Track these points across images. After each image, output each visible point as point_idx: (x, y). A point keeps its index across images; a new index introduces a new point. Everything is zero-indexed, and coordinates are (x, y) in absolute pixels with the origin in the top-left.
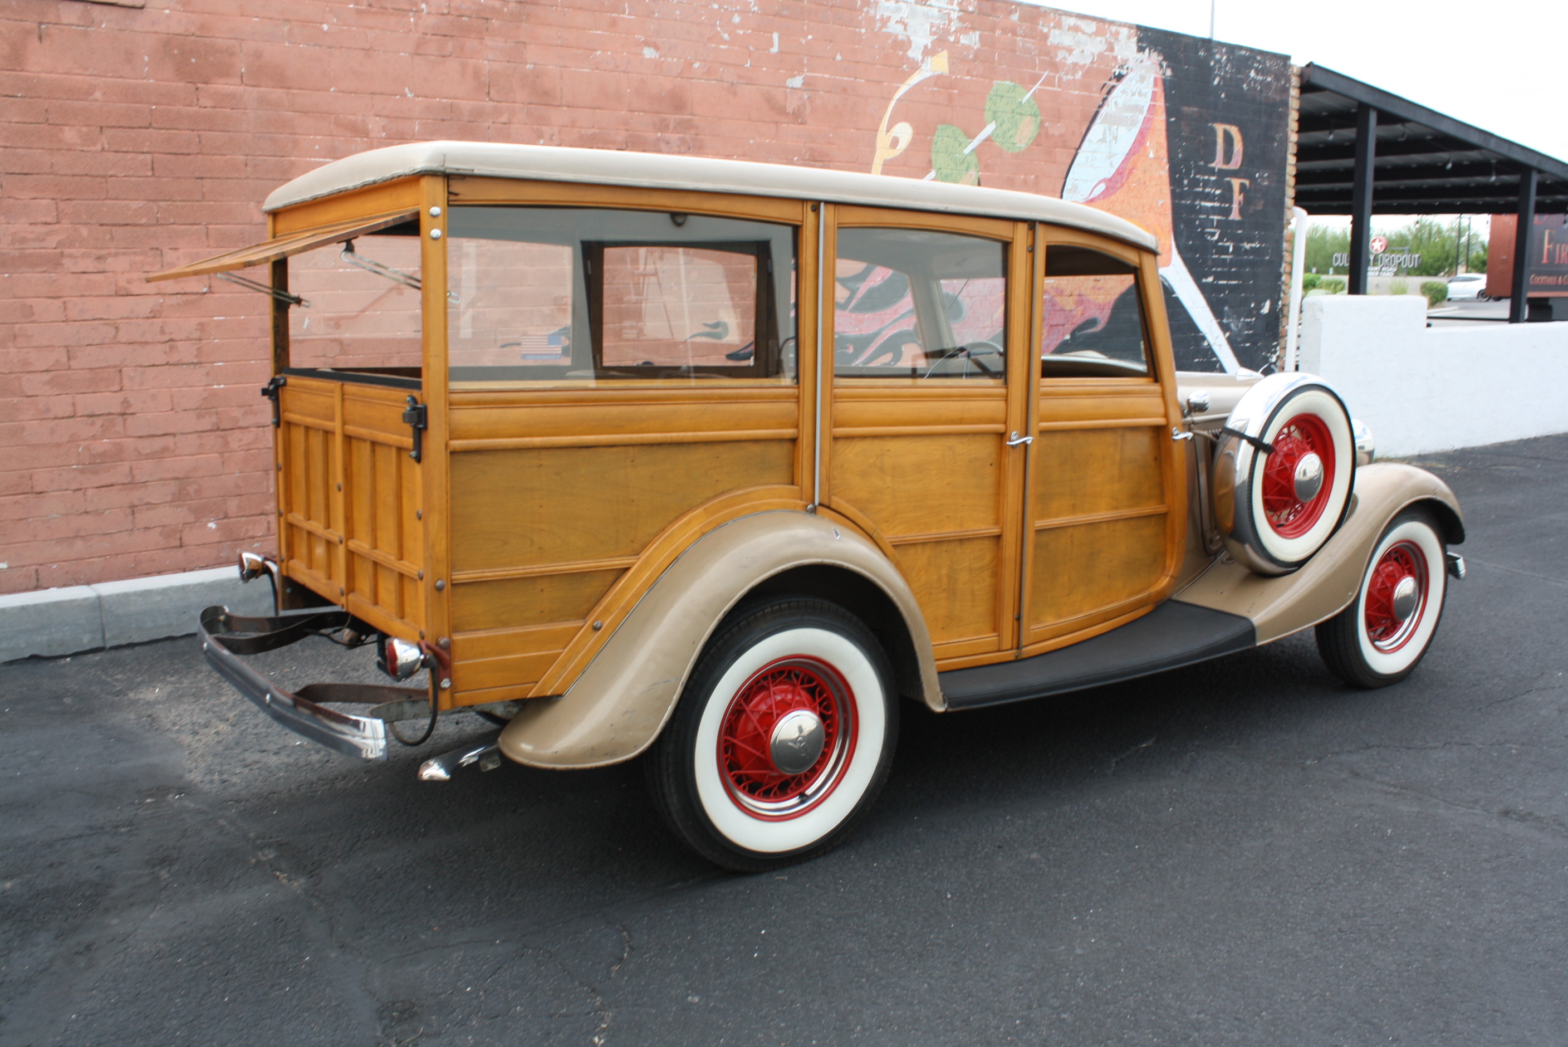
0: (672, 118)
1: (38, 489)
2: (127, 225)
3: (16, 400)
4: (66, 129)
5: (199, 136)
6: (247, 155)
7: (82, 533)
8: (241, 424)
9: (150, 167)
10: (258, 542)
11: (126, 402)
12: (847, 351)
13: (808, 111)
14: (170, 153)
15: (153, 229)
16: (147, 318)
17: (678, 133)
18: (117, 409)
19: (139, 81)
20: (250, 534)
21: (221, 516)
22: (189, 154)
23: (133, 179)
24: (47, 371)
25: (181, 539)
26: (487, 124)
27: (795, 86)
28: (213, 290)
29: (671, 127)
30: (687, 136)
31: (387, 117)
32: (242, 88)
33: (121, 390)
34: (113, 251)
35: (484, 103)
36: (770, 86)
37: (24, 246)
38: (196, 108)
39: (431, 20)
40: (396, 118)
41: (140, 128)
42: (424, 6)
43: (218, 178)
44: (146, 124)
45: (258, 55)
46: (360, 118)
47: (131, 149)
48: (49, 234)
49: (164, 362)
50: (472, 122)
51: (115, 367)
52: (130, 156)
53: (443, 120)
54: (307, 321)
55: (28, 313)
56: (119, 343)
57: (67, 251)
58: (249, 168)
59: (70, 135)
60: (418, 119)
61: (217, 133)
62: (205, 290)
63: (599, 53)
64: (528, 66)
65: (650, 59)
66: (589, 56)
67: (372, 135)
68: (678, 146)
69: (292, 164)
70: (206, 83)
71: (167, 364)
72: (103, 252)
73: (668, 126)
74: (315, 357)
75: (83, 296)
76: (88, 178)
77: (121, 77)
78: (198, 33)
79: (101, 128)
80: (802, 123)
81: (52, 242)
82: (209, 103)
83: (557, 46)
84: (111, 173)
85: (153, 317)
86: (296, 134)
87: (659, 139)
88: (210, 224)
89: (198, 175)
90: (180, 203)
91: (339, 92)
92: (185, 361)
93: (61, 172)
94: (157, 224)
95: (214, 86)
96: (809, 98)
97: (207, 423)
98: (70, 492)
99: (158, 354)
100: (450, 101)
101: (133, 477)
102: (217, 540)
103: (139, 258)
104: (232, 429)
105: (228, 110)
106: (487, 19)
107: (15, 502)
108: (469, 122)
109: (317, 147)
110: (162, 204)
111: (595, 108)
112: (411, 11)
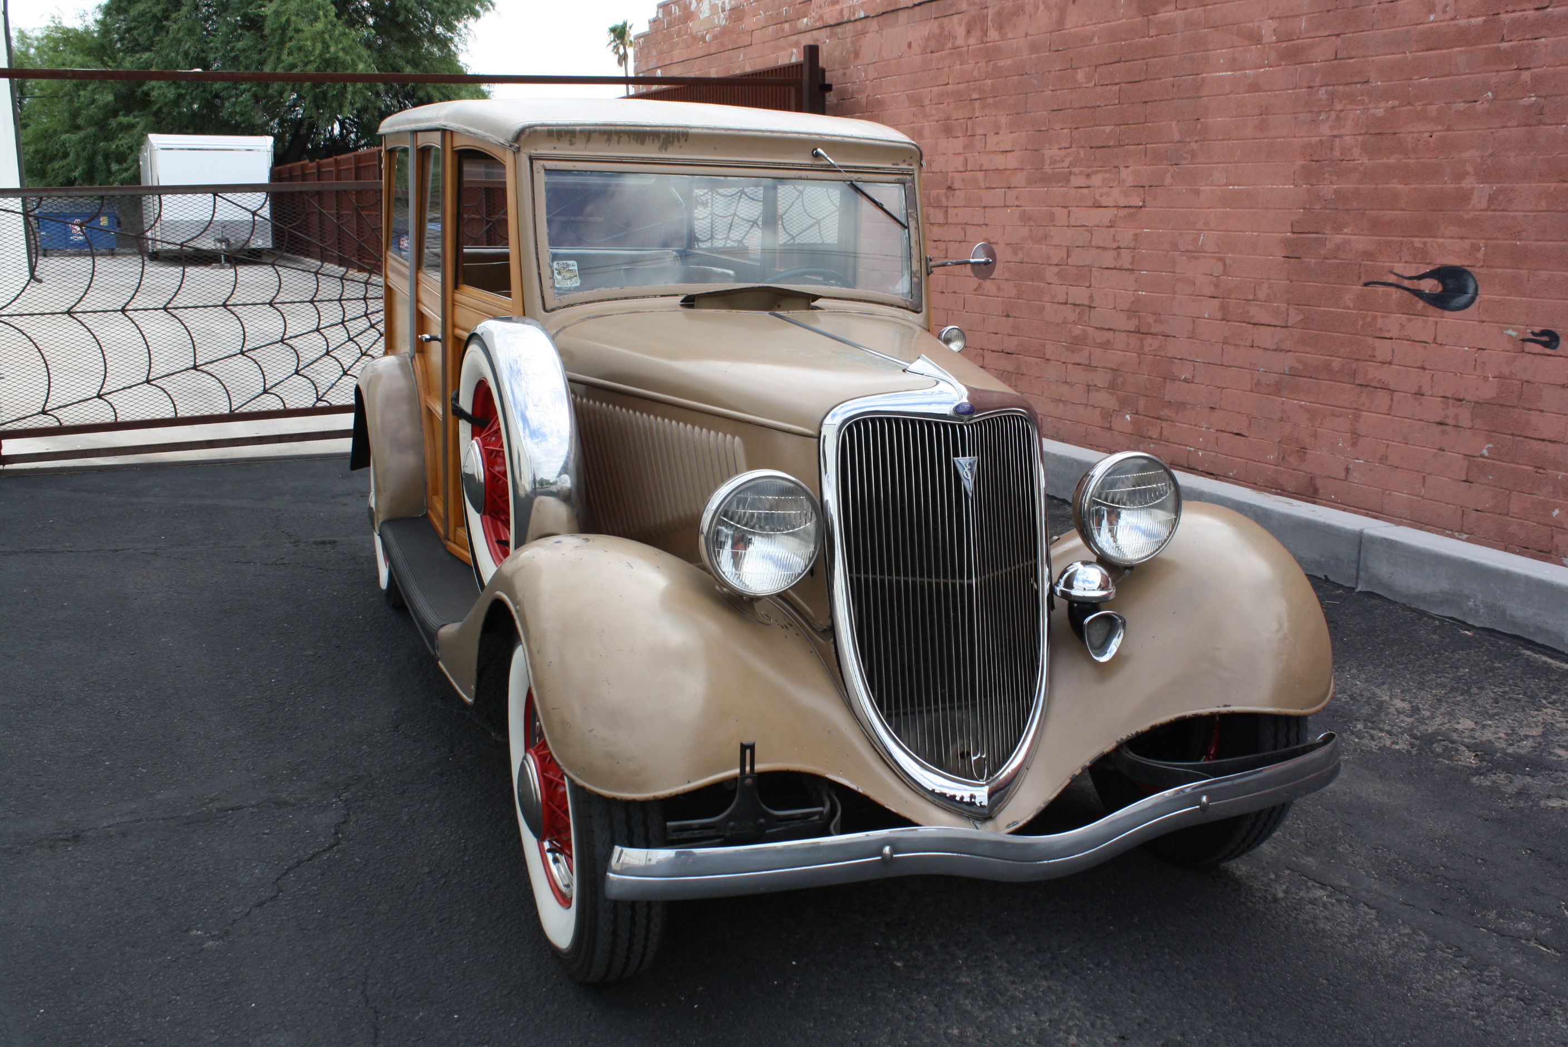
1: (1047, 357)
2: (1103, 147)
3: (1042, 285)
4: (1079, 70)
5: (1147, 64)
6: (1174, 77)
7: (1063, 399)
8: (1153, 330)
9: (1117, 96)
10: (1154, 443)
11: (1091, 297)
14: (1129, 82)
15: (1116, 150)
16: (1108, 227)
18: (1086, 303)
19: (1118, 22)
20: (1149, 434)
21: (1134, 412)
22: (1140, 81)
23: (1108, 107)
24: (1057, 265)
25: (1110, 422)
26: (1372, 7)
28: (1147, 204)
31: (1279, 18)
32: (1175, 13)
33: (1090, 286)
34: (1095, 169)
37: (1055, 167)
38: (1147, 39)
40: (1287, 17)
41: (1115, 62)
43: (1155, 101)
44: (1118, 59)
46: (1257, 24)
47: (1109, 82)
48: (1066, 156)
49: (1113, 266)
50: (1357, 7)
51: (1089, 266)
52: (1109, 87)
53: (1328, 11)
54: (1202, 237)
55: (1052, 217)
56: (1092, 246)
57: (1074, 170)
58: (1174, 89)
59: (1080, 76)
60: (1305, 14)
61: (1158, 59)
62: (1141, 204)
67: (1265, 41)
69: (1203, 80)
71: (1114, 268)
72: (1090, 170)
74: (1205, 274)
75: (1078, 206)
76: (1087, 109)
77: (1108, 22)
79: (1096, 66)
81: (1066, 164)
82: (1153, 32)
84: (1098, 104)
85: (1111, 227)
86: (1208, 51)
88: (1148, 143)
89: (1144, 99)
90: (1132, 126)
92: (1125, 267)
93: (1075, 106)
94: (1119, 146)
95: (1159, 15)
97: (1132, 325)
98: (1060, 363)
99: (1108, 259)
101: (1090, 361)
102: (1130, 432)
103: (1107, 175)
104: (1147, 334)
105: (1166, 36)
107: (1037, 363)
108: (1354, 7)
109: (1222, 61)
110: (1122, 127)
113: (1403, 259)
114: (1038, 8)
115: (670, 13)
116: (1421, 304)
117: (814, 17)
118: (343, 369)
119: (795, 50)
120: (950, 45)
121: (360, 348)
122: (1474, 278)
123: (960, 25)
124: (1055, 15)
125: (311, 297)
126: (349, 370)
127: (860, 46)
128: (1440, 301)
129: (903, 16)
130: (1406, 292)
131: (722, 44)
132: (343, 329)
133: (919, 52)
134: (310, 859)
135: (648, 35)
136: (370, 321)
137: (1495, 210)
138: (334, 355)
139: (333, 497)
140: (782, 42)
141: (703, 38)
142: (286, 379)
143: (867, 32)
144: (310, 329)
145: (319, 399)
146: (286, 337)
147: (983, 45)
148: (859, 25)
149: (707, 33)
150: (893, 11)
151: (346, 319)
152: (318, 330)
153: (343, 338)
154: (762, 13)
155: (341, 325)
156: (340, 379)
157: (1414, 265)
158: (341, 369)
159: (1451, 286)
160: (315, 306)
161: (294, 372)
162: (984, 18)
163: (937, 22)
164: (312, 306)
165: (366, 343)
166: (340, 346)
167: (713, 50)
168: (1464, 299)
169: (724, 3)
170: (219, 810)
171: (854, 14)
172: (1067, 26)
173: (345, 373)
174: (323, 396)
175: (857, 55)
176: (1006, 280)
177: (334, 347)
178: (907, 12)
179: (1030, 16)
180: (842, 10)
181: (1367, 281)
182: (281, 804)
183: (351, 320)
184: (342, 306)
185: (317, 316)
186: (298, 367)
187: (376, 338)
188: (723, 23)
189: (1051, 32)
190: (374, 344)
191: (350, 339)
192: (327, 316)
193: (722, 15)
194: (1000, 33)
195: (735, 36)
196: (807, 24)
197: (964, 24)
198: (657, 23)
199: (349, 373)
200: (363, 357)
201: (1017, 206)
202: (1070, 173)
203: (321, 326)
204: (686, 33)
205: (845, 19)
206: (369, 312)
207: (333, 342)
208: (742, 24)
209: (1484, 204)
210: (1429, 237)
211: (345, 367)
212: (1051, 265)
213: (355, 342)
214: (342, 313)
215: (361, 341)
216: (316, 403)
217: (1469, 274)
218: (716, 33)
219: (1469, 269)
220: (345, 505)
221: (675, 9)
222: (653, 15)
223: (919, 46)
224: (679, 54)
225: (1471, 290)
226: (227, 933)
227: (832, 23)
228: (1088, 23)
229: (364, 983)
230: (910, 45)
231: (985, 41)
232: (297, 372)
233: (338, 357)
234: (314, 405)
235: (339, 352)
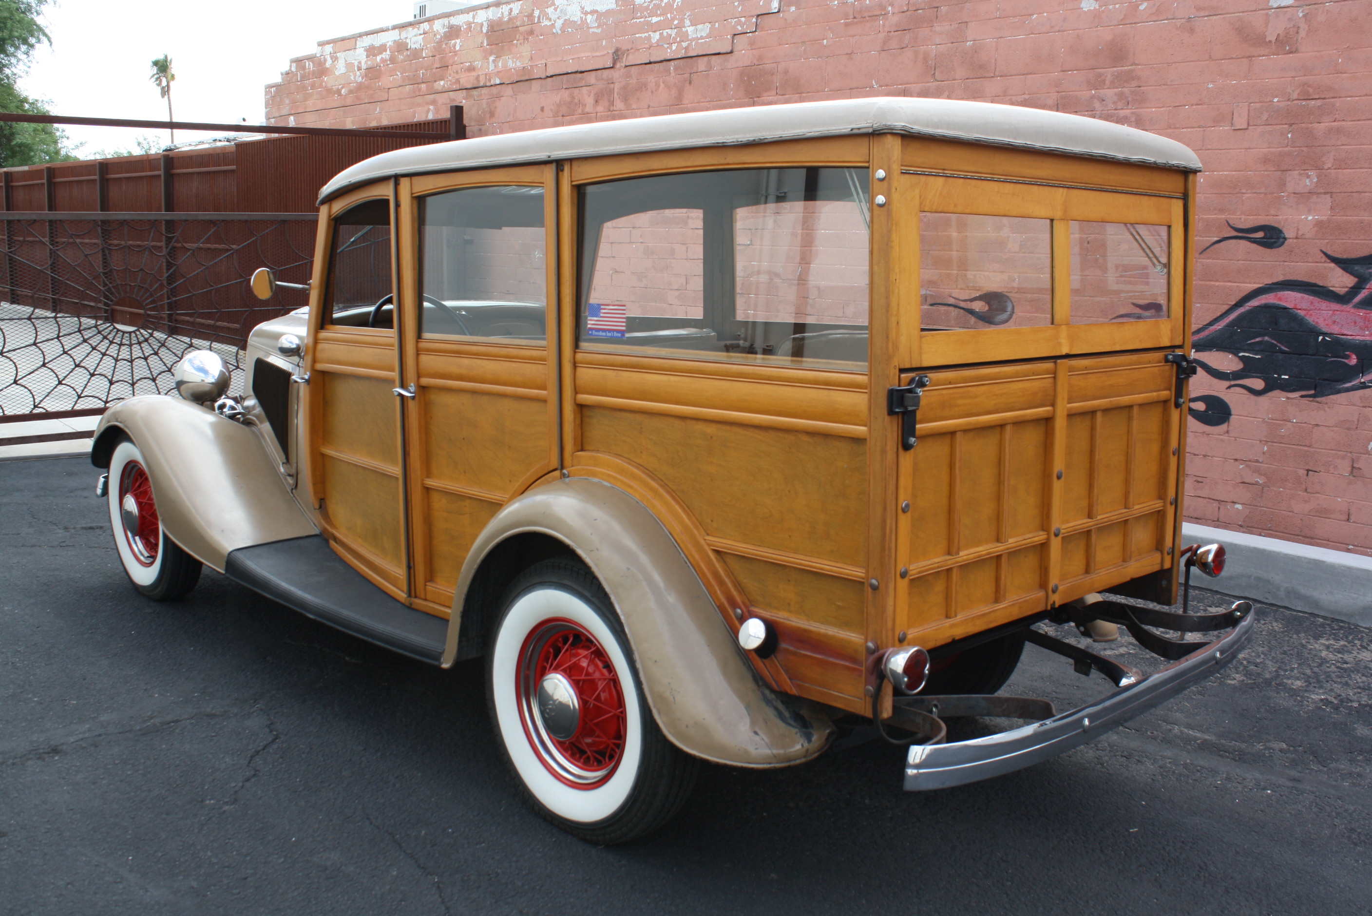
0: (1109, 73)
12: (1346, 361)
13: (1302, 33)
17: (1117, 88)
19: (728, 101)
27: (1282, 5)
29: (1107, 82)
30: (1125, 90)
32: (776, 97)
35: (930, 84)
36: (1243, 12)
39: (893, 20)
42: (890, 8)
45: (786, 72)
55: (673, 253)
62: (749, 243)
63: (1035, 16)
64: (968, 43)
65: (1089, 10)
66: (1025, 22)
68: (1115, 103)
70: (759, 97)
73: (1104, 82)
78: (757, 63)
80: (1291, 53)
83: (997, 18)
87: (1093, 97)
91: (830, 91)
95: (762, 99)
96: (1304, 16)
100: (904, 86)
106: (937, 7)
111: (1028, 74)
112: (882, 15)
113: (959, 287)
114: (659, 86)
115: (304, 68)
116: (973, 320)
117: (450, 81)
118: (58, 379)
119: (431, 107)
120: (580, 111)
121: (74, 360)
122: (1011, 301)
123: (589, 96)
124: (674, 92)
125: (29, 315)
126: (63, 380)
127: (496, 108)
128: (986, 319)
129: (536, 85)
130: (962, 311)
131: (358, 98)
132: (58, 343)
133: (552, 116)
134: (264, 749)
135: (280, 85)
136: (83, 336)
137: (1025, 253)
138: (50, 366)
139: (71, 492)
140: (419, 100)
141: (338, 92)
142: (6, 388)
143: (502, 96)
144: (27, 343)
145: (35, 406)
146: (5, 350)
147: (609, 113)
148: (494, 90)
149: (342, 88)
150: (527, 80)
151: (61, 334)
152: (35, 344)
153: (58, 351)
154: (399, 73)
155: (56, 340)
156: (55, 388)
157: (967, 291)
158: (56, 379)
159: (994, 307)
160: (32, 323)
161: (12, 381)
162: (611, 91)
163: (567, 92)
164: (29, 322)
165: (79, 355)
166: (55, 359)
167: (349, 101)
168: (1004, 316)
169: (360, 63)
170: (162, 724)
171: (490, 81)
172: (685, 102)
173: (60, 383)
174: (39, 404)
175: (492, 114)
176: (632, 301)
177: (50, 359)
178: (540, 81)
179: (652, 92)
180: (478, 76)
181: (932, 302)
182: (212, 716)
183: (65, 335)
184: (57, 322)
185: (34, 331)
186: (16, 377)
187: (88, 352)
188: (360, 80)
189: (670, 106)
190: (87, 356)
191: (65, 352)
192: (43, 331)
193: (358, 73)
194: (625, 104)
195: (371, 92)
196: (444, 86)
197: (592, 95)
198: (290, 75)
199: (63, 382)
200: (77, 368)
201: (641, 242)
202: (688, 217)
203: (38, 341)
204: (321, 86)
205: (481, 84)
206: (82, 328)
207: (49, 355)
208: (379, 82)
209: (1017, 248)
210: (977, 271)
211: (60, 377)
212: (671, 290)
213: (69, 355)
214: (57, 329)
215: (75, 354)
216: (33, 409)
217: (1008, 297)
218: (352, 88)
219: (1007, 294)
220: (86, 497)
221: (309, 64)
222: (286, 67)
223: (551, 110)
224: (312, 104)
225: (1009, 309)
226: (236, 800)
227: (469, 87)
228: (702, 100)
229: (368, 819)
230: (542, 109)
231: (611, 109)
232: (15, 382)
233: (54, 368)
234: (31, 412)
235: (54, 364)
